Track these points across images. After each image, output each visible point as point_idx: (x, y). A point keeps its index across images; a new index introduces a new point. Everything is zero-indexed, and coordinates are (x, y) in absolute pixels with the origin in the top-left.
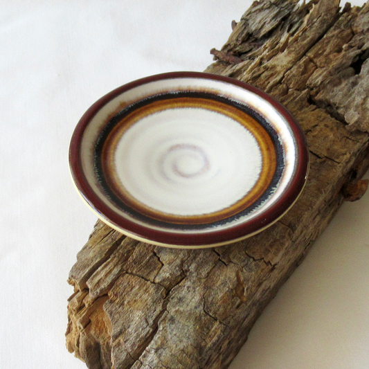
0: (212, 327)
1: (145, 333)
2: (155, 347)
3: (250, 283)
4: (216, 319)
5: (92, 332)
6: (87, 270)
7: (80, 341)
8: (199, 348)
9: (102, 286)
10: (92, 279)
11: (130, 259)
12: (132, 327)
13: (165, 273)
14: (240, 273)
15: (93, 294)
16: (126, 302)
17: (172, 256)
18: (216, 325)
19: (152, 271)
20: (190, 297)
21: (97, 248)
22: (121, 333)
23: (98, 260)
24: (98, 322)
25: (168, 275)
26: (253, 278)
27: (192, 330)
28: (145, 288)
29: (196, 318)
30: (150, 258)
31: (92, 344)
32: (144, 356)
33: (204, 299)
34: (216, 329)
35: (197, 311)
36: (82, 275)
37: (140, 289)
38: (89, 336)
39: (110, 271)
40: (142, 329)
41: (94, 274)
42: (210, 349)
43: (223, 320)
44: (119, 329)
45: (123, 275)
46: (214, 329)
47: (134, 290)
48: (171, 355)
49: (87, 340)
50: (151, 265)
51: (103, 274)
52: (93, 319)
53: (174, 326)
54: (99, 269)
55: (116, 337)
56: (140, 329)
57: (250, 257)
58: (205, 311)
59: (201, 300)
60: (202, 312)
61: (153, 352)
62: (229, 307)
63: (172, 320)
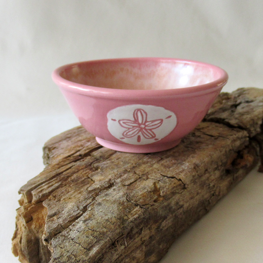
0: (133, 209)
1: (76, 214)
2: (83, 219)
3: (165, 189)
4: (136, 205)
5: (33, 227)
6: (34, 186)
7: (23, 237)
8: (122, 220)
9: (44, 192)
10: (37, 189)
11: (69, 180)
12: (65, 210)
14: (157, 184)
15: (36, 197)
16: (62, 199)
17: (103, 177)
18: (138, 208)
19: (86, 185)
20: (117, 194)
21: (45, 176)
22: (55, 214)
23: (44, 180)
24: (38, 219)
25: (98, 186)
26: (167, 187)
27: (116, 209)
28: (79, 192)
29: (120, 203)
30: (85, 179)
31: (33, 238)
32: (74, 225)
33: (127, 195)
34: (137, 210)
35: (121, 200)
36: (29, 188)
37: (74, 192)
38: (30, 231)
39: (52, 185)
40: (74, 212)
41: (39, 187)
42: (131, 222)
43: (143, 205)
45: (62, 187)
46: (135, 210)
47: (70, 193)
48: (97, 223)
49: (28, 235)
50: (85, 182)
51: (45, 187)
52: (35, 216)
53: (100, 207)
54: (44, 184)
55: (51, 216)
56: (72, 212)
57: (164, 176)
58: (127, 200)
59: (125, 194)
60: (125, 200)
61: (82, 222)
62: (148, 200)
63: (100, 204)
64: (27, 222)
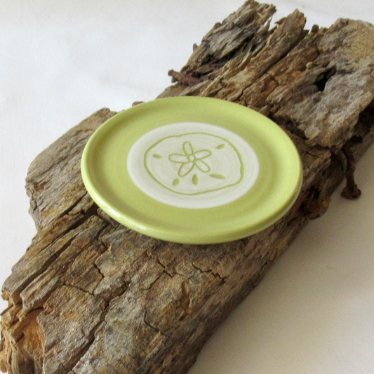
0: (153, 338)
1: (81, 344)
2: (90, 357)
3: (196, 295)
4: (157, 330)
5: (25, 347)
6: (21, 282)
7: (13, 357)
8: (137, 358)
9: (37, 298)
10: (27, 291)
11: (69, 271)
12: (66, 338)
13: (106, 285)
14: (186, 285)
15: (27, 306)
16: (61, 314)
17: (114, 268)
18: (158, 336)
19: (92, 282)
20: (130, 308)
21: (33, 260)
22: (54, 344)
23: (35, 271)
24: (31, 336)
25: (108, 287)
26: (199, 290)
27: (131, 341)
28: (82, 299)
29: (136, 328)
30: (90, 270)
31: (26, 360)
32: (78, 367)
33: (145, 310)
34: (157, 340)
35: (138, 321)
36: (16, 286)
37: (77, 300)
38: (22, 351)
39: (47, 283)
40: (78, 340)
41: (29, 285)
42: (149, 360)
43: (165, 331)
44: (52, 340)
45: (60, 287)
46: (154, 340)
47: (71, 301)
48: (107, 365)
49: (19, 356)
50: (90, 277)
51: (38, 286)
52: (26, 333)
53: (111, 336)
54: (35, 280)
55: (49, 348)
56: (76, 340)
57: (197, 269)
58: (145, 322)
59: (142, 310)
60: (143, 322)
61: (88, 362)
62: (172, 318)
63: (110, 330)
64: (17, 341)
